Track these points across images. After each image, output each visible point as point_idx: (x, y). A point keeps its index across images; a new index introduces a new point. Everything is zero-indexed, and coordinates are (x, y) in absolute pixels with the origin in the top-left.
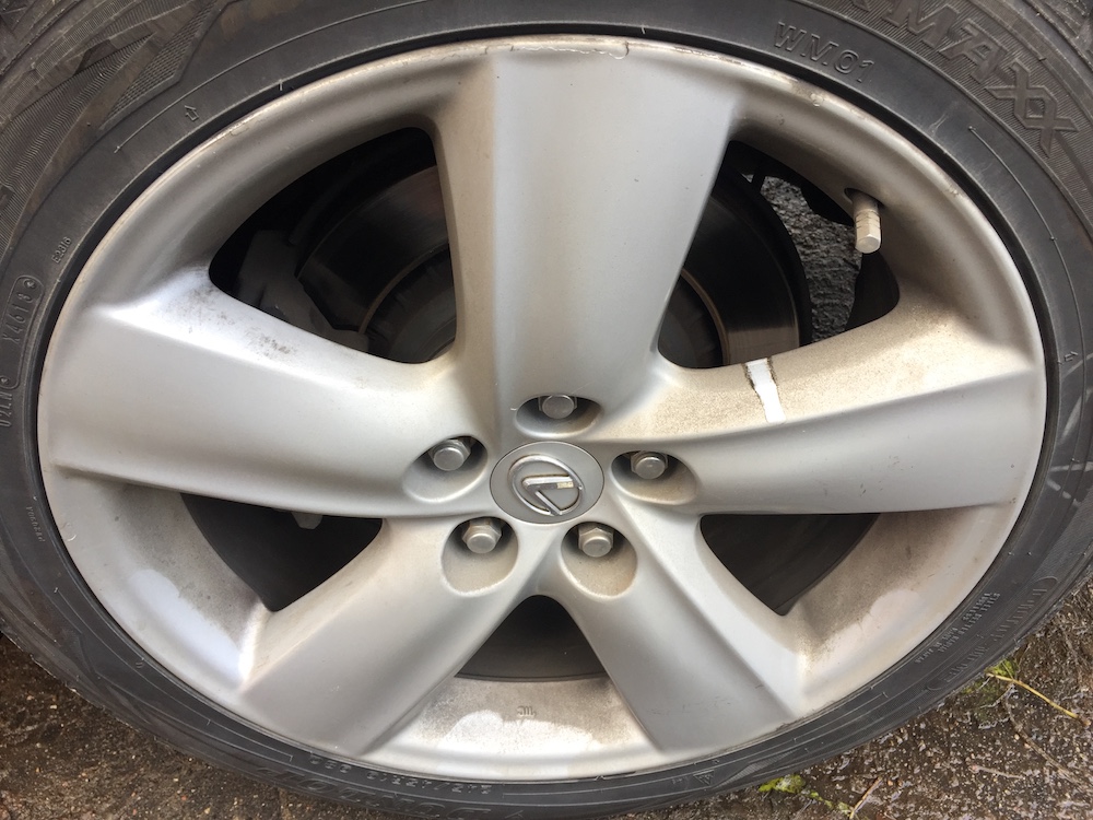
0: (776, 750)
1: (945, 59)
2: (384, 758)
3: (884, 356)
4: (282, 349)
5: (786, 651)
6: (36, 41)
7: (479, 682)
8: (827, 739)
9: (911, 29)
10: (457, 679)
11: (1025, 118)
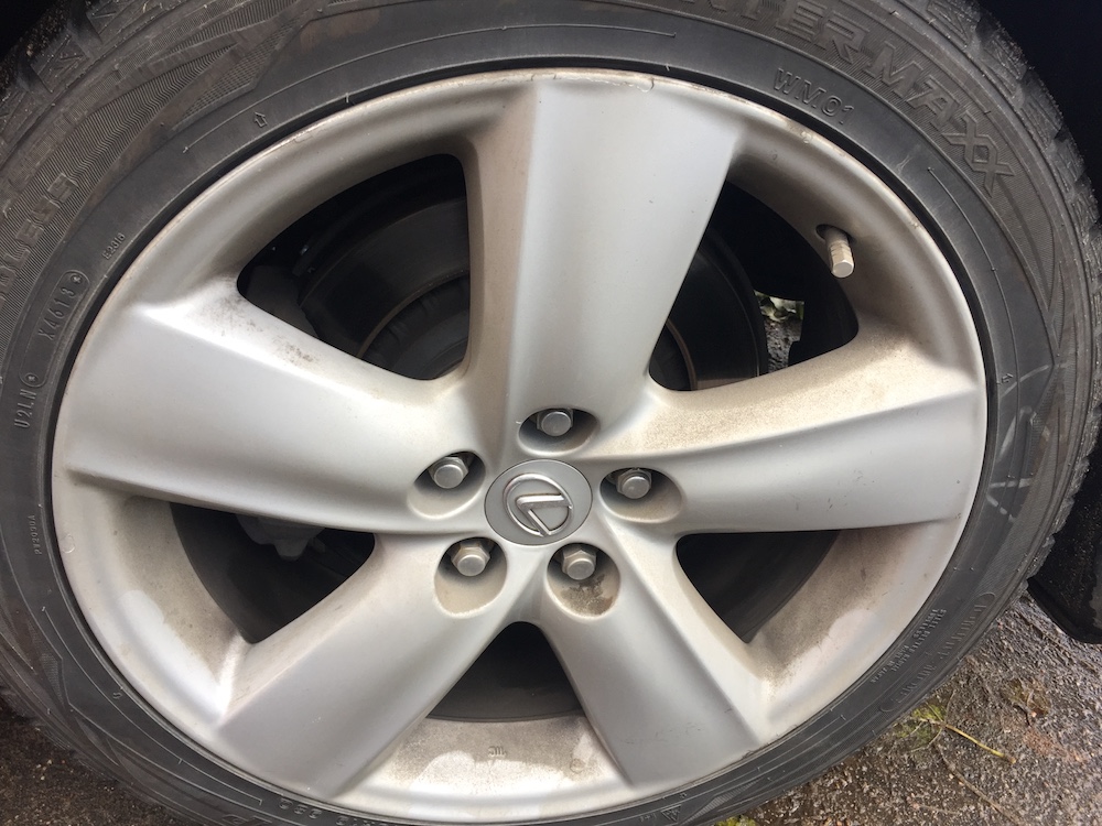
0: (740, 780)
1: (910, 108)
2: (356, 801)
3: (849, 377)
4: (306, 357)
5: (752, 677)
6: (122, 45)
7: (450, 723)
8: (788, 767)
9: (884, 80)
10: (428, 720)
11: (973, 162)
